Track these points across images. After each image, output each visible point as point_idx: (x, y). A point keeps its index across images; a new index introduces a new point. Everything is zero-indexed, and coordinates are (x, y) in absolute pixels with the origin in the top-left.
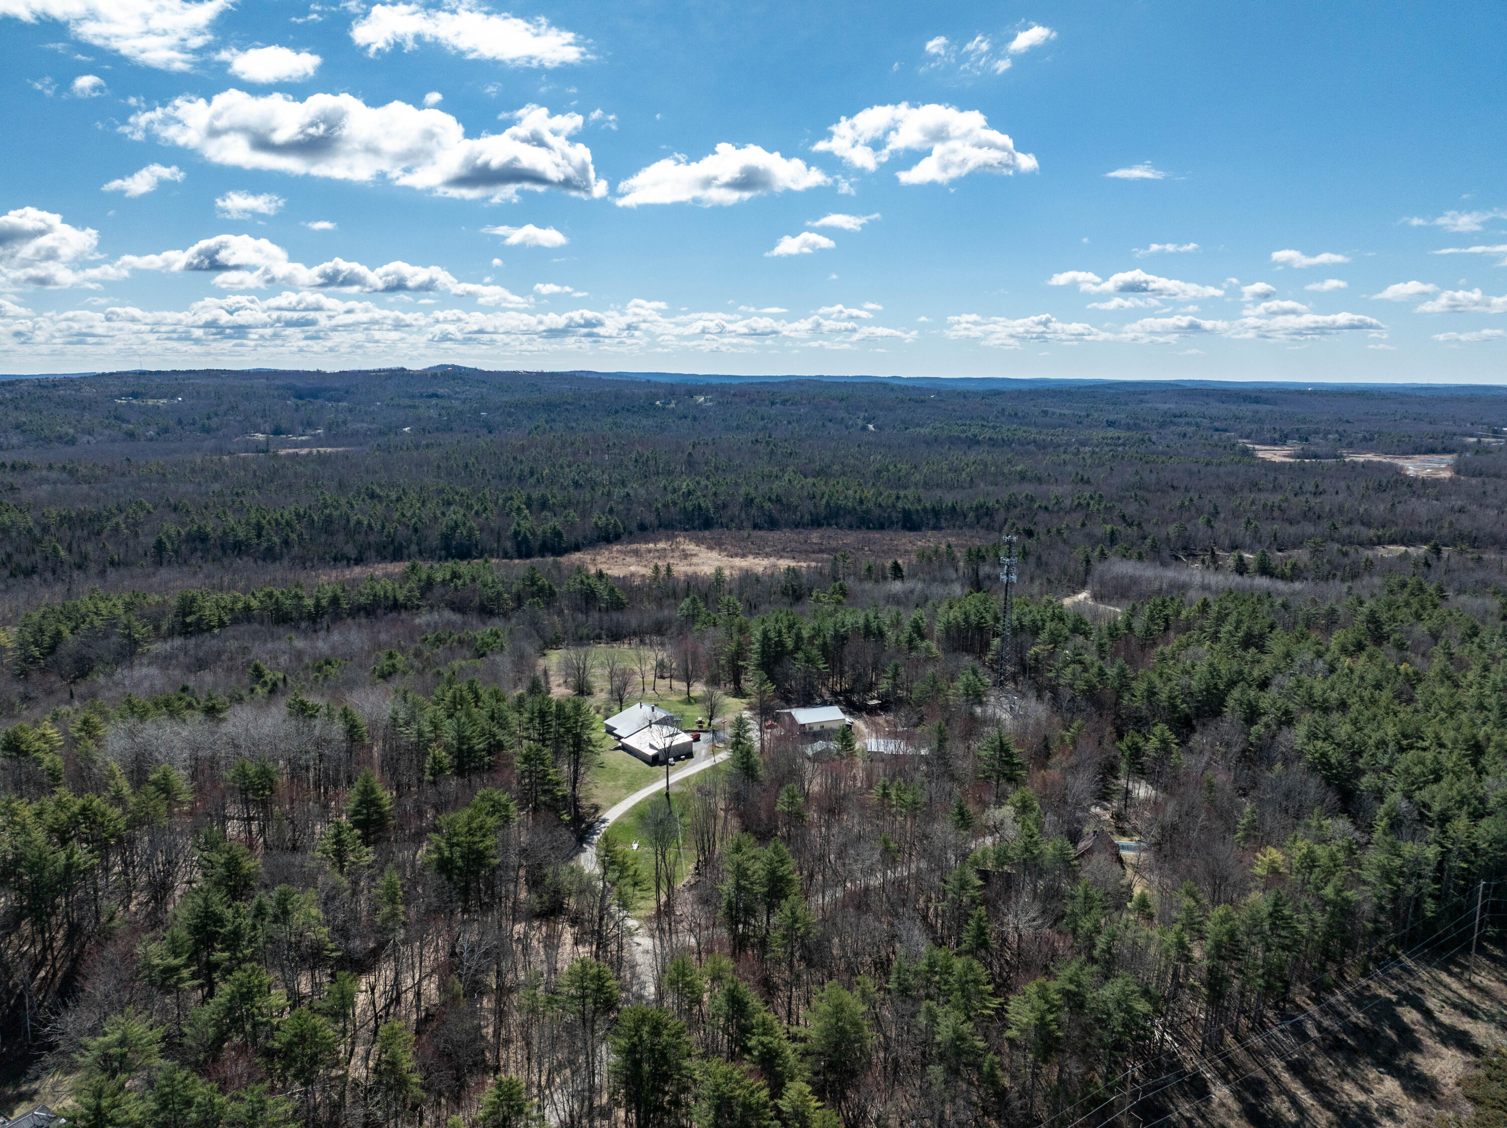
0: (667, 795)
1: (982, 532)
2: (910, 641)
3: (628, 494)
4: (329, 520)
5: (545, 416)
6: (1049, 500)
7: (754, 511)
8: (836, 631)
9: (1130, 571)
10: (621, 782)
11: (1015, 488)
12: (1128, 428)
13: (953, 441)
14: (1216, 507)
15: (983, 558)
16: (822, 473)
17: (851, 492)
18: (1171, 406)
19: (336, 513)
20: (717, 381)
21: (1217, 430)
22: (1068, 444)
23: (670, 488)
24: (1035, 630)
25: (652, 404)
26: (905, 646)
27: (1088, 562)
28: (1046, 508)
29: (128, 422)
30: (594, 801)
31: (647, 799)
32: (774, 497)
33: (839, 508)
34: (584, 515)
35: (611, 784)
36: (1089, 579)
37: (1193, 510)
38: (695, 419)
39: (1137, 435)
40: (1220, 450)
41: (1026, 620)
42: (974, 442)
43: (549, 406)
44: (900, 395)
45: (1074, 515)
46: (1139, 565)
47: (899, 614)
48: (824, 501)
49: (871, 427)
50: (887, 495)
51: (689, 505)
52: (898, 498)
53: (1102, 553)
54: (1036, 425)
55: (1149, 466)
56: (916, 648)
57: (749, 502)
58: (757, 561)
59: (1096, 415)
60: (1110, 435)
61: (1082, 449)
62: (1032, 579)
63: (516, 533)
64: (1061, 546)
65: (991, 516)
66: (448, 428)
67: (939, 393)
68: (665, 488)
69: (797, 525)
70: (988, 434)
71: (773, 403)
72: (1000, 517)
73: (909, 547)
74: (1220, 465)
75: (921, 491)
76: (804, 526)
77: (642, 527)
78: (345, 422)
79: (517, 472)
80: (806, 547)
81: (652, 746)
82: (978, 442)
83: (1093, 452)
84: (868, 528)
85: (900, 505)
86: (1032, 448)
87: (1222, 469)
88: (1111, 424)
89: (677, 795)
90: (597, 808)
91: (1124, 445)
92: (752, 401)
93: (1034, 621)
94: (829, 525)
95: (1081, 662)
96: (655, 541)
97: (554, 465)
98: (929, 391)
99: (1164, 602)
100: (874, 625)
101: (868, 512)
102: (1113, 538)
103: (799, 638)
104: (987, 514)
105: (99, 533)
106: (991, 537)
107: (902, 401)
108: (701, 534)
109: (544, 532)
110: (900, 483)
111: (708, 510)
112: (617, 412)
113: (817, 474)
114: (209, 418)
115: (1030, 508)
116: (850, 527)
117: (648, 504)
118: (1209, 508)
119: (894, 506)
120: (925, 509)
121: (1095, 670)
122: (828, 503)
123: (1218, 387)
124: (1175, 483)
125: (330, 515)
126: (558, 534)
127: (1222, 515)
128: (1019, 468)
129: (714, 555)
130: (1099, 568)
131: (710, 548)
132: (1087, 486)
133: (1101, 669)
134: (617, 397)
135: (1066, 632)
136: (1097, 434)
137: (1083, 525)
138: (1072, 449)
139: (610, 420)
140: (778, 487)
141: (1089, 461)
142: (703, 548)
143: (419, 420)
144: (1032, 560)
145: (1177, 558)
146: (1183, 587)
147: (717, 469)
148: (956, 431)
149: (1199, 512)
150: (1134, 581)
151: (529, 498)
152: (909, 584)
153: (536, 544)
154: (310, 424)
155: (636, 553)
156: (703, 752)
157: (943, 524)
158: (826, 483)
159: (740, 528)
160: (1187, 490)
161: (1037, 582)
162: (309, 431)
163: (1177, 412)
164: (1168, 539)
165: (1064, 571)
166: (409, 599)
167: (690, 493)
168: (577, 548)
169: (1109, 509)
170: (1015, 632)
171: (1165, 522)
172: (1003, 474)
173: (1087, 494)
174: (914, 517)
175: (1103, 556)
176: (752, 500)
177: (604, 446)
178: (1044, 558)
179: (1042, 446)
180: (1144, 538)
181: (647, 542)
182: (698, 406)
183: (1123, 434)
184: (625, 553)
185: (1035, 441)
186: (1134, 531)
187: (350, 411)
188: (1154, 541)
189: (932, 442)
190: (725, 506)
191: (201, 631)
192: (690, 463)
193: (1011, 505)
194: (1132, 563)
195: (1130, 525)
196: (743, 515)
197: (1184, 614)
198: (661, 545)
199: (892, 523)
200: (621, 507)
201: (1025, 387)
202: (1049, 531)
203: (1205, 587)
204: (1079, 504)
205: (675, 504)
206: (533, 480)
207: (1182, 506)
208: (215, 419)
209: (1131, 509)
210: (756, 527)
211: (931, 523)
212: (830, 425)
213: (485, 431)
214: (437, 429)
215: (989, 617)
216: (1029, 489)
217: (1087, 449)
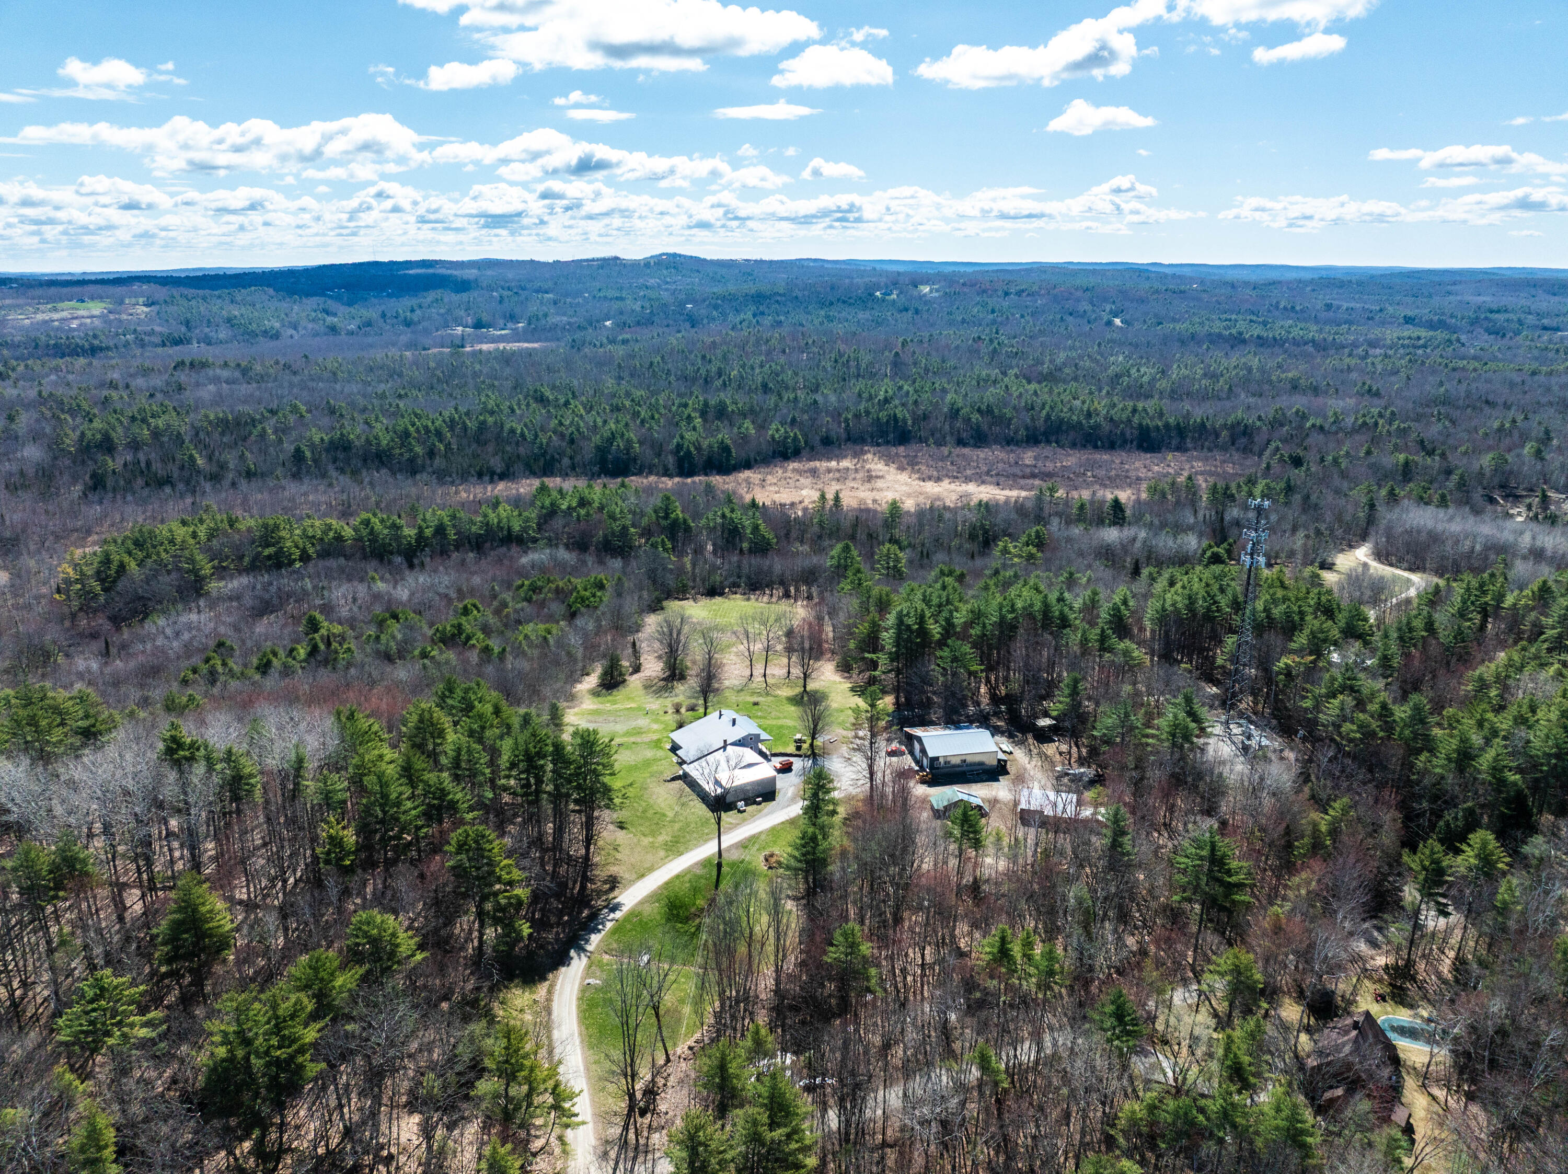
0: (719, 865)
1: (1236, 456)
2: (1103, 638)
3: (815, 402)
4: (482, 425)
5: (754, 308)
6: (1325, 417)
7: (959, 424)
8: (1002, 617)
9: (1430, 524)
10: (661, 839)
11: (1283, 401)
12: (1431, 326)
13: (1215, 339)
14: (1547, 432)
15: (1232, 498)
16: (1051, 378)
17: (1077, 403)
18: (1486, 299)
19: (490, 420)
20: (951, 269)
21: (1545, 328)
22: (1355, 345)
23: (865, 395)
24: (1290, 628)
25: (871, 295)
26: (1094, 645)
27: (1372, 506)
28: (1321, 428)
29: (335, 315)
30: (613, 870)
31: (688, 871)
32: (984, 407)
33: (1061, 421)
34: (762, 427)
35: (646, 841)
36: (1372, 531)
37: (1516, 434)
38: (917, 312)
39: (1441, 335)
40: (1551, 355)
41: (1277, 612)
42: (1238, 341)
43: (759, 298)
44: (1157, 285)
45: (1357, 437)
46: (1441, 513)
47: (1095, 593)
48: (1044, 412)
49: (1118, 321)
50: (1122, 407)
51: (883, 415)
52: (1135, 411)
53: (1392, 493)
54: (1316, 320)
55: (1457, 375)
56: (1110, 650)
57: (954, 413)
58: (953, 486)
59: (1390, 309)
60: (1406, 334)
61: (1371, 351)
62: (1294, 529)
63: (679, 447)
64: (1337, 481)
65: (1250, 436)
66: (649, 322)
67: (1202, 282)
68: (860, 395)
69: (1009, 442)
70: (1257, 331)
71: (1007, 294)
72: (1259, 439)
73: (1142, 473)
74: (1551, 373)
75: (1166, 403)
76: (1018, 443)
77: (827, 441)
78: (546, 315)
79: (703, 372)
80: (1017, 471)
81: (717, 783)
82: (1244, 341)
83: (1386, 356)
84: (1096, 447)
85: (1136, 420)
86: (1310, 348)
87: (1554, 380)
88: (1408, 320)
89: (733, 865)
90: (614, 883)
91: (1425, 346)
92: (984, 291)
93: (1288, 614)
94: (1048, 442)
95: (1352, 689)
96: (839, 458)
97: (743, 366)
98: (1192, 280)
99: (1482, 585)
100: (1056, 610)
101: (1097, 426)
102: (1407, 472)
103: (949, 624)
104: (1244, 433)
105: (245, 439)
106: (1248, 462)
107: (1157, 292)
108: (893, 450)
109: (710, 446)
110: (1140, 392)
111: (905, 420)
112: (831, 304)
113: (1042, 378)
114: (412, 311)
115: (1301, 427)
116: (1074, 445)
117: (836, 414)
118: (1537, 431)
119: (1129, 421)
120: (1167, 426)
121: (1373, 707)
122: (1048, 416)
123: (1547, 275)
124: (1491, 398)
125: (484, 423)
126: (725, 449)
127: (1555, 442)
128: (1290, 375)
129: (904, 477)
130: (1386, 515)
131: (901, 469)
132: (1376, 401)
133: (1384, 706)
134: (832, 288)
135: (1335, 633)
136: (1391, 334)
137: (1368, 453)
138: (1360, 351)
139: (823, 313)
140: (992, 394)
141: (1379, 368)
142: (892, 469)
143: (621, 313)
144: (1297, 498)
145: (1492, 501)
146: (1504, 551)
147: (927, 370)
148: (1217, 327)
149: (1524, 437)
150: (1435, 538)
151: (706, 404)
152: (1128, 532)
153: (699, 460)
154: (513, 318)
155: (814, 472)
156: (790, 792)
157: (1189, 444)
158: (1051, 391)
159: (940, 444)
160: (1507, 406)
161: (1301, 534)
162: (509, 325)
163: (1494, 306)
164: (1481, 474)
165: (1339, 518)
166: (525, 529)
167: (886, 401)
168: (748, 465)
169: (1403, 432)
170: (1260, 629)
171: (1477, 451)
172: (1270, 382)
173: (1375, 411)
174: (1153, 434)
175: (1393, 498)
176: (958, 410)
177: (802, 343)
178: (1313, 498)
179: (1321, 347)
180: (1449, 472)
181: (829, 459)
182: (921, 297)
183: (1424, 333)
184: (800, 472)
185: (1313, 341)
186: (1434, 462)
187: (555, 303)
188: (1462, 477)
189: (1188, 341)
190: (925, 417)
191: (279, 566)
192: (897, 364)
193: (1277, 423)
194: (1430, 511)
195: (1431, 453)
196: (947, 427)
197: (1509, 600)
198: (846, 463)
199: (1125, 442)
200: (806, 417)
201: (1308, 276)
202: (1322, 460)
203: (1537, 554)
204: (1365, 424)
205: (868, 413)
206: (719, 383)
207: (1501, 429)
208: (418, 312)
209: (1434, 430)
210: (961, 442)
211: (1174, 442)
212: (1070, 319)
213: (688, 325)
214: (638, 323)
215: (1223, 601)
216: (1299, 402)
217: (1378, 351)
